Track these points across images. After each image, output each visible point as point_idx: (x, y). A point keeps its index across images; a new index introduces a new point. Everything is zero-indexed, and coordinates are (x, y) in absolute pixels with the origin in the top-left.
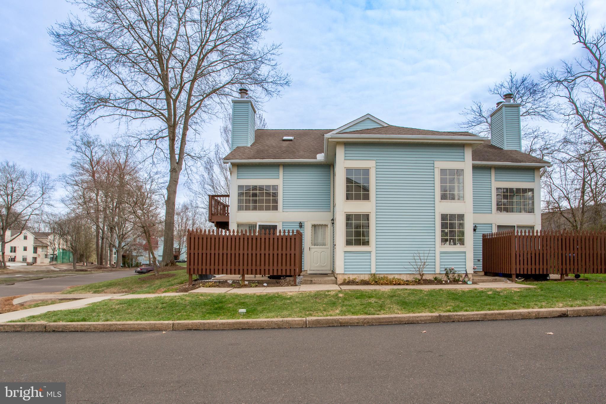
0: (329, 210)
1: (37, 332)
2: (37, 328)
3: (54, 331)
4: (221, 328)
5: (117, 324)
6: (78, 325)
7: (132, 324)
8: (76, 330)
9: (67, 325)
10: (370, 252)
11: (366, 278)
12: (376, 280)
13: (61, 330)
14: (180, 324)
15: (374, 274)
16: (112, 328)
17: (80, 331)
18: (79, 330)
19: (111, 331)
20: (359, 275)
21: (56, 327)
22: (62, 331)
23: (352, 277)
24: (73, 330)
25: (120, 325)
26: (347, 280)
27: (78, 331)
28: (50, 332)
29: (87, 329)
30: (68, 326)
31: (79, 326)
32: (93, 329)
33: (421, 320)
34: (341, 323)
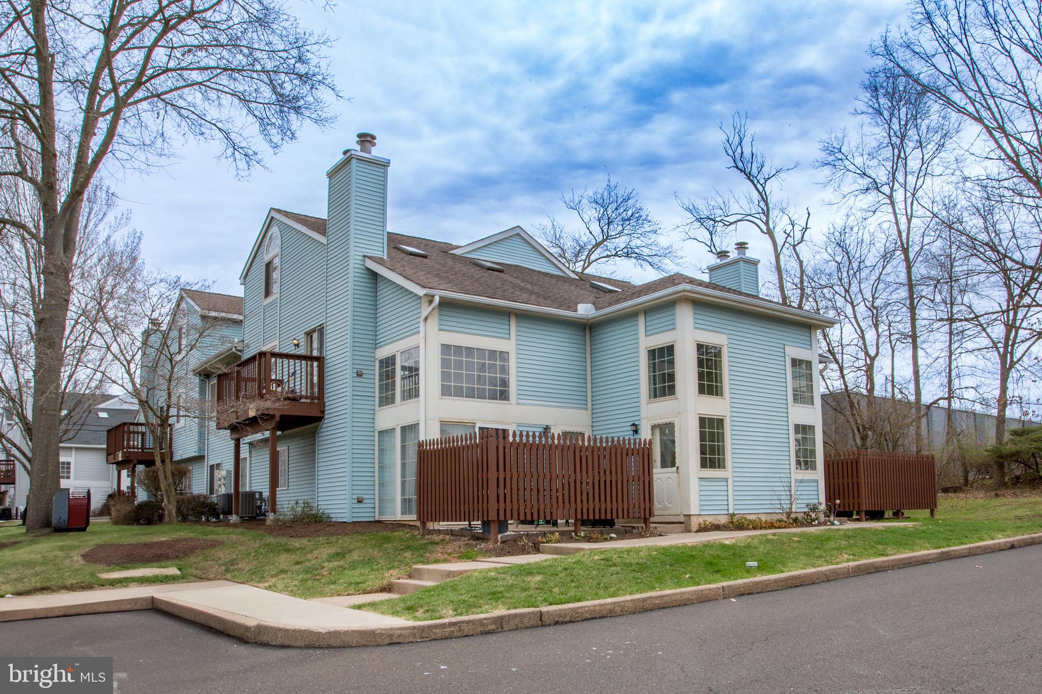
0: (585, 406)
1: (527, 628)
2: (526, 620)
3: (557, 623)
4: (775, 588)
5: (652, 597)
6: (595, 606)
7: (673, 594)
8: (594, 616)
9: (578, 608)
10: (726, 480)
11: (723, 520)
12: (736, 524)
13: (568, 619)
14: (731, 586)
15: (734, 514)
16: (648, 604)
17: (600, 617)
18: (598, 616)
19: (646, 611)
20: (715, 517)
21: (560, 614)
22: (570, 622)
23: (710, 520)
24: (588, 616)
25: (657, 597)
26: (703, 526)
27: (595, 618)
28: (550, 625)
29: (611, 611)
30: (579, 610)
31: (597, 608)
32: (618, 609)
33: (931, 559)
34: (876, 568)
